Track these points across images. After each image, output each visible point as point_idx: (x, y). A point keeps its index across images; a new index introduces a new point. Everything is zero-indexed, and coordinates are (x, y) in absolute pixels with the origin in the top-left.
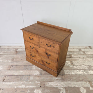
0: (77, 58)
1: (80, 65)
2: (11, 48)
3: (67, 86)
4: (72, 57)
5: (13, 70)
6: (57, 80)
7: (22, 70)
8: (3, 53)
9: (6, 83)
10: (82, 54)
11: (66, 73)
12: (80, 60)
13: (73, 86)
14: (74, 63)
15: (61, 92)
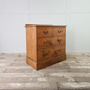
0: (81, 59)
1: (86, 63)
2: (15, 54)
3: (75, 76)
9: (7, 74)
10: (86, 57)
11: (72, 68)
13: (82, 76)
14: (79, 62)
15: (69, 80)
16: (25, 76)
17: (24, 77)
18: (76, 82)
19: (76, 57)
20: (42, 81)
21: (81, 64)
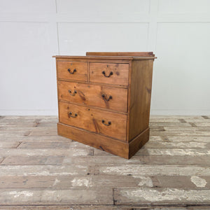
0: (177, 132)
1: (186, 142)
2: (26, 118)
3: (156, 173)
4: (164, 130)
5: (25, 148)
6: (131, 163)
8: (7, 125)
9: (5, 168)
10: (188, 127)
14: (170, 139)
15: (141, 184)
16: (46, 173)
17: (42, 176)
18: (155, 187)
19: (165, 128)
20: (81, 185)
21: (174, 145)
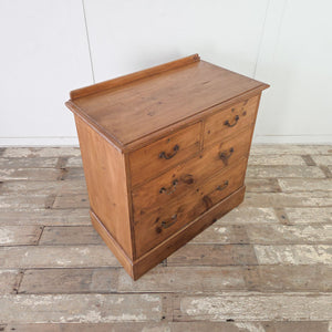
0: (300, 195)
1: (318, 225)
2: (42, 154)
3: (272, 316)
4: (279, 190)
5: (52, 244)
6: (229, 288)
7: (86, 245)
8: (13, 175)
9: (27, 301)
10: (319, 179)
11: (262, 259)
12: (313, 201)
13: (295, 317)
14: (290, 215)
21: (298, 234)
